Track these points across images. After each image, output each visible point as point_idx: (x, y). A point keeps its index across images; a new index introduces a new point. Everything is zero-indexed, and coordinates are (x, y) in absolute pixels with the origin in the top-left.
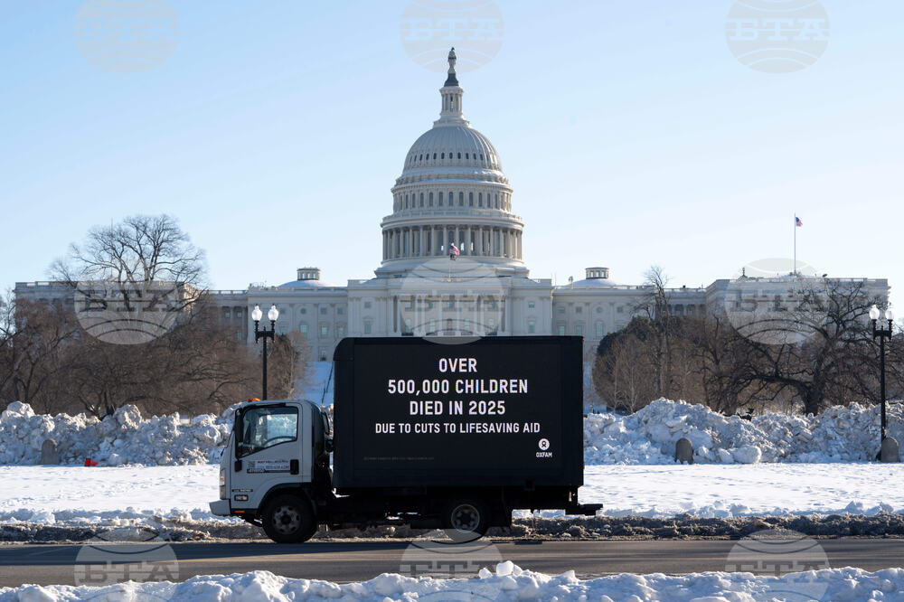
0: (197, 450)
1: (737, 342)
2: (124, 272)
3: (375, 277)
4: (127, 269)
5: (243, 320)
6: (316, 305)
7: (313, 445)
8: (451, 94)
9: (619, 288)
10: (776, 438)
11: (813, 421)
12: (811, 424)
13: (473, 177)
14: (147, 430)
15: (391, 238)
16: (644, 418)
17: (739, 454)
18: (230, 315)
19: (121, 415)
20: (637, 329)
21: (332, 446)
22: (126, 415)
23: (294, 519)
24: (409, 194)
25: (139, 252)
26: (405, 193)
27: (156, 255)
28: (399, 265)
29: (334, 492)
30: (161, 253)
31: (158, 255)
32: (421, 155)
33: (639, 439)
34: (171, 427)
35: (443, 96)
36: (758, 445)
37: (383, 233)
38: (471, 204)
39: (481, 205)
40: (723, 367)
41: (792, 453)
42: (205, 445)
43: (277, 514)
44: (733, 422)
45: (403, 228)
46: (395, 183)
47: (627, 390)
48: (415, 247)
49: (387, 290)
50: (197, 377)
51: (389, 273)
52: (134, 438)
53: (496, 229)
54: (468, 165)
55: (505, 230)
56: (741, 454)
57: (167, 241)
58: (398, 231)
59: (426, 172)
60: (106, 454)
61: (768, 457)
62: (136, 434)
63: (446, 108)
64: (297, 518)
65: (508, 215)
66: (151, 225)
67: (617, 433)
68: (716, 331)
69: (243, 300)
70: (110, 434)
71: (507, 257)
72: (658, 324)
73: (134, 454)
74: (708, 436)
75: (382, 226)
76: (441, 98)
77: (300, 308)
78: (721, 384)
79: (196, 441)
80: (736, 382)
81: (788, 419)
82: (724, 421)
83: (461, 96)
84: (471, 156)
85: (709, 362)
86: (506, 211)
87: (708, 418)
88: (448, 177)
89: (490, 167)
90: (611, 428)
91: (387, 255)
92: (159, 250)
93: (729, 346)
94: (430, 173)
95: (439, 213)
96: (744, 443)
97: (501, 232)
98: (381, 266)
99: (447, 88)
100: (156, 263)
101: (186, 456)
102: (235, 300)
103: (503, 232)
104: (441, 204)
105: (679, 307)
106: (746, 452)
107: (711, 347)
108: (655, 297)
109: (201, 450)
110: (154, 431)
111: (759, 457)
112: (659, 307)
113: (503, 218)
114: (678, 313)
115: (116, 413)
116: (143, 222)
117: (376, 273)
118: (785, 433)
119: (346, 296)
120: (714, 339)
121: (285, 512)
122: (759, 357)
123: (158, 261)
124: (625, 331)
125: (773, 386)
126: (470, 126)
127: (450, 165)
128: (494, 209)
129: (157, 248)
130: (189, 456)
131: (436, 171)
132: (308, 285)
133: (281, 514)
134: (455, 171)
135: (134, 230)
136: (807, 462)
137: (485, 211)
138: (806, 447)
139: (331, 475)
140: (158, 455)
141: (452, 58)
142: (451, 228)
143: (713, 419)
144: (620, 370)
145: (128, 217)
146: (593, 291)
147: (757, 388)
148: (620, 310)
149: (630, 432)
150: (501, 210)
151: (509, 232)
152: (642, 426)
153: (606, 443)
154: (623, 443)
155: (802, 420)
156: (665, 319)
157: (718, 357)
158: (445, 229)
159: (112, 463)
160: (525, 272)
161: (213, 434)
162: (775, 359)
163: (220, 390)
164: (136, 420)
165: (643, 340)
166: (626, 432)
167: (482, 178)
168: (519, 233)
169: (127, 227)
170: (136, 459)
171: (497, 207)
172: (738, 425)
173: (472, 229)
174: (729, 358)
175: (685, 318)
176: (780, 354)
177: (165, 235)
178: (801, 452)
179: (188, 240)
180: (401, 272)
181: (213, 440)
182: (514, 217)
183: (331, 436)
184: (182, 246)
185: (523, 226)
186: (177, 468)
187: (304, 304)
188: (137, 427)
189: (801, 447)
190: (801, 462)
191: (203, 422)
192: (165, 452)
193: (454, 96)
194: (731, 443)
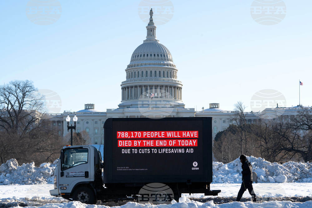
0: (42, 178)
1: (275, 134)
2: (10, 106)
3: (119, 108)
4: (11, 104)
5: (61, 126)
6: (93, 120)
7: (95, 165)
8: (151, 29)
9: (224, 112)
10: (293, 172)
11: (309, 165)
12: (308, 166)
13: (161, 64)
14: (20, 170)
15: (125, 90)
16: (236, 164)
17: (278, 179)
18: (56, 124)
19: (9, 163)
20: (232, 129)
21: (103, 166)
22: (11, 163)
23: (86, 197)
24: (133, 72)
25: (16, 96)
26: (131, 71)
27: (23, 98)
28: (129, 102)
29: (104, 186)
30: (25, 97)
31: (24, 98)
32: (138, 55)
33: (234, 172)
34: (31, 168)
35: (147, 29)
36: (285, 175)
37: (122, 89)
38: (160, 76)
39: (164, 76)
40: (269, 145)
41: (300, 178)
42: (46, 176)
43: (79, 195)
44: (274, 165)
45: (131, 86)
46: (127, 67)
47: (228, 156)
48: (136, 95)
49: (123, 113)
50: (42, 150)
51: (124, 106)
52: (15, 173)
53: (171, 87)
54: (158, 59)
55: (175, 87)
56: (278, 178)
57: (28, 91)
58: (128, 88)
59: (140, 62)
60: (3, 180)
61: (290, 180)
62: (15, 171)
63: (149, 34)
64: (88, 197)
65: (176, 81)
66: (21, 85)
67: (224, 170)
68: (266, 130)
69: (62, 118)
70: (4, 171)
71: (175, 99)
72: (241, 127)
73: (14, 180)
74: (264, 171)
75: (121, 85)
76: (147, 30)
77: (86, 122)
78: (268, 153)
79: (42, 174)
80: (275, 151)
81: (298, 164)
82: (270, 164)
83: (155, 29)
84: (160, 55)
85: (263, 143)
86: (175, 79)
87: (264, 163)
88: (150, 64)
89: (168, 60)
90: (222, 168)
91: (123, 98)
92: (25, 96)
93: (272, 136)
94: (143, 63)
95: (146, 80)
96: (279, 174)
97: (173, 88)
98: (121, 103)
99: (149, 26)
100: (23, 101)
101: (37, 180)
102: (58, 118)
103: (174, 88)
104: (147, 76)
105: (250, 120)
106: (280, 178)
107: (264, 137)
108: (239, 115)
109: (44, 178)
110: (23, 170)
111: (286, 180)
112: (241, 120)
113: (173, 82)
114: (249, 123)
115: (7, 162)
116: (18, 83)
117: (119, 106)
118: (297, 170)
119: (106, 116)
120: (265, 133)
121: (82, 194)
122: (285, 141)
123: (24, 100)
124: (226, 130)
125: (291, 153)
126: (159, 43)
127: (151, 59)
128: (170, 78)
129: (24, 95)
130: (39, 180)
131: (145, 62)
132: (89, 111)
133: (81, 195)
134: (153, 62)
135: (14, 87)
136: (306, 182)
137: (166, 79)
138: (306, 176)
139: (103, 178)
140: (25, 180)
141: (151, 13)
142: (151, 87)
143: (266, 164)
144: (224, 148)
145: (11, 81)
146: (212, 114)
147: (284, 154)
148: (224, 122)
149: (230, 169)
150: (173, 79)
151: (176, 88)
152: (235, 167)
153: (220, 174)
154: (227, 174)
155: (304, 164)
156: (244, 125)
157: (267, 141)
158: (148, 87)
159: (5, 184)
160: (183, 105)
161: (49, 171)
162: (291, 142)
163: (52, 156)
164: (16, 165)
165: (234, 134)
166: (228, 169)
167: (164, 65)
168: (181, 88)
169: (11, 85)
170: (16, 182)
171: (171, 77)
172: (277, 166)
173: (160, 87)
174: (272, 141)
175: (252, 125)
176: (294, 139)
177: (28, 89)
178: (304, 178)
179: (38, 91)
180: (129, 105)
181: (49, 174)
182: (178, 81)
183: (103, 162)
184: (35, 93)
185: (182, 85)
186: (33, 185)
187: (88, 119)
188: (16, 168)
189: (304, 176)
190: (304, 182)
191: (45, 166)
192: (28, 179)
193: (152, 30)
194: (274, 174)
